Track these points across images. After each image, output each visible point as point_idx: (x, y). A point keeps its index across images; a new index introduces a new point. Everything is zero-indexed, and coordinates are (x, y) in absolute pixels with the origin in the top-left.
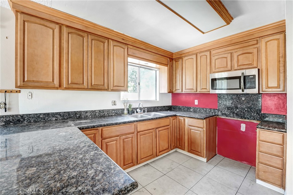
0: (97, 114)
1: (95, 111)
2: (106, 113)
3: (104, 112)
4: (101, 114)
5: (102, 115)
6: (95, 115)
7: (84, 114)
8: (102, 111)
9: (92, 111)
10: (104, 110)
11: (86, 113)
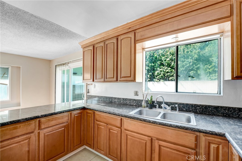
0: (121, 101)
1: (120, 98)
2: (128, 102)
3: (127, 101)
4: (124, 101)
5: (125, 103)
6: (120, 102)
7: (114, 100)
8: (125, 100)
9: (118, 98)
10: (126, 99)
11: (115, 99)
